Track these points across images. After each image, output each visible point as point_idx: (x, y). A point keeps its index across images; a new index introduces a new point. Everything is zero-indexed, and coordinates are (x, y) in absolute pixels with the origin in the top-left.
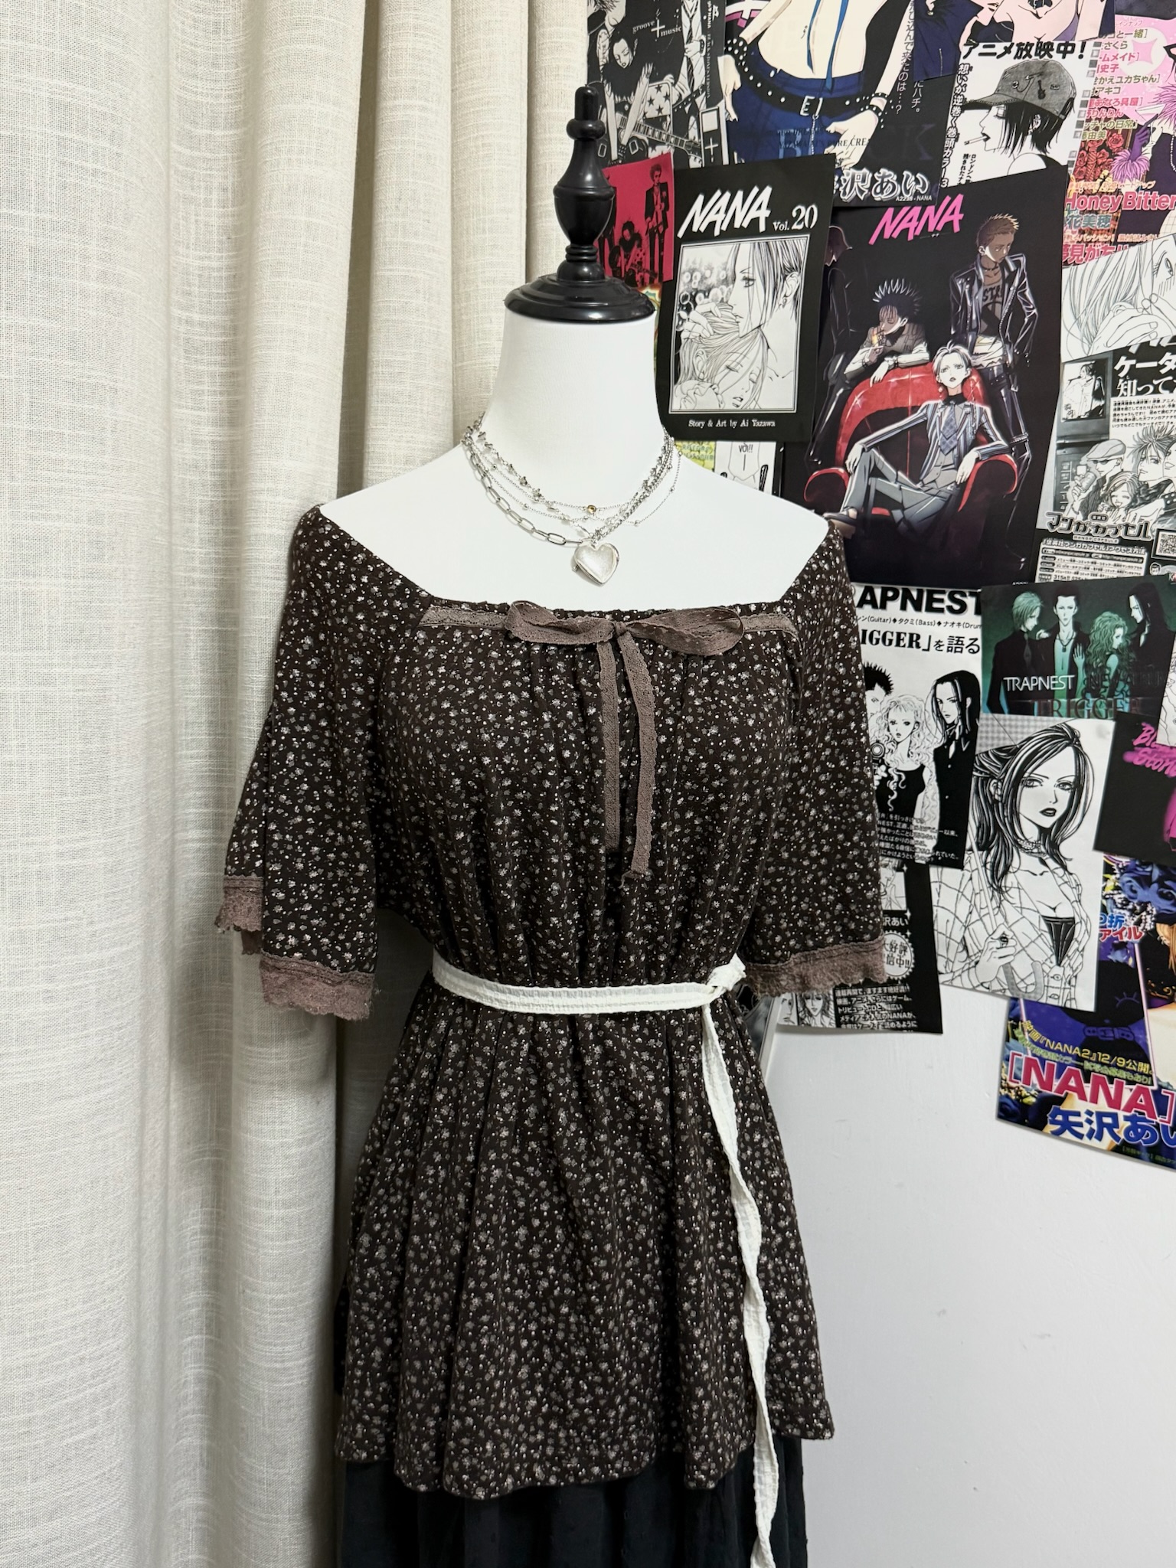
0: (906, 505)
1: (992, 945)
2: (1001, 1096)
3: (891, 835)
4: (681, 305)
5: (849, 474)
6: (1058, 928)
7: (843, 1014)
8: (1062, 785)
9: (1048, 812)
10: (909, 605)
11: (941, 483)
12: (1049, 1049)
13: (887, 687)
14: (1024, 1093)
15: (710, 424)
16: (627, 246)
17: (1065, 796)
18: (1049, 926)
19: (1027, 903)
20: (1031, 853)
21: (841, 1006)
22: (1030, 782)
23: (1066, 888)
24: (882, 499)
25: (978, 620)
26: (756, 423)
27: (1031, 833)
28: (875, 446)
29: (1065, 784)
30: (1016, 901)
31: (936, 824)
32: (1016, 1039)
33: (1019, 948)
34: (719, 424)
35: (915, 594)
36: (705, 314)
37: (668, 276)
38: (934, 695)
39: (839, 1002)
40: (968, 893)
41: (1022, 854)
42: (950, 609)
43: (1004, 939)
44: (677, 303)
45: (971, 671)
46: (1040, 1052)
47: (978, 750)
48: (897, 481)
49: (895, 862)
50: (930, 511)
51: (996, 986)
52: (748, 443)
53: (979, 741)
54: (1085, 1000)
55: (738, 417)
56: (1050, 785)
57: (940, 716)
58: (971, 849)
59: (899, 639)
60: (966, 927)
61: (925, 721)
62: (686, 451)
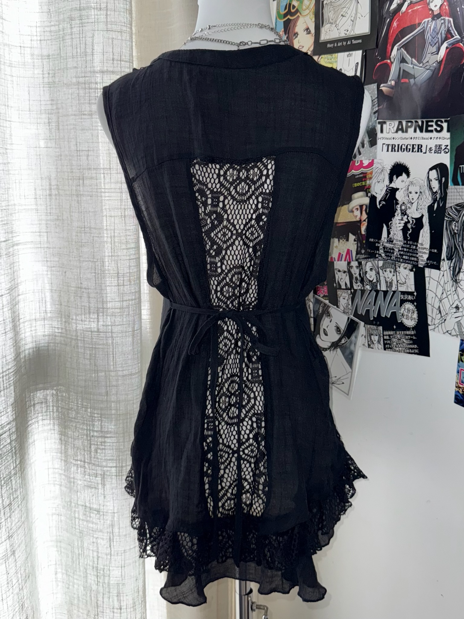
0: (416, 76)
1: (452, 311)
2: (456, 392)
3: (408, 252)
5: (392, 63)
7: (387, 344)
10: (418, 130)
11: (431, 62)
13: (408, 175)
24: (406, 74)
26: (354, 42)
28: (402, 47)
31: (428, 246)
35: (420, 123)
38: (428, 177)
40: (442, 283)
42: (436, 130)
43: (457, 308)
45: (445, 163)
47: (447, 206)
48: (412, 64)
49: (410, 266)
50: (426, 78)
51: (454, 333)
52: (351, 53)
53: (447, 201)
55: (346, 40)
57: (431, 188)
58: (444, 260)
59: (413, 148)
60: (441, 301)
61: (424, 191)
62: (326, 60)
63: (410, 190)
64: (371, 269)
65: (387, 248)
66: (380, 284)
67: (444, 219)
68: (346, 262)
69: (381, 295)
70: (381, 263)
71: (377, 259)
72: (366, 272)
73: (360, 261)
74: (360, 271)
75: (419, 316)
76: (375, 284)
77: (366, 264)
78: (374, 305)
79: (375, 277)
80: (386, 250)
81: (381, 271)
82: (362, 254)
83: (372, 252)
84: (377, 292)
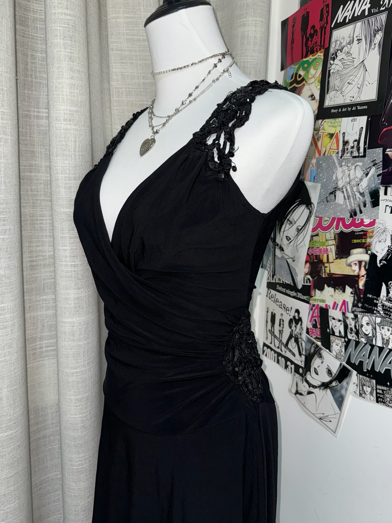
4: (331, 58)
7: (379, 397)
15: (340, 110)
16: (312, 36)
21: (379, 394)
26: (359, 108)
34: (343, 110)
36: (340, 60)
37: (326, 46)
39: (378, 391)
44: (330, 57)
52: (355, 118)
55: (351, 106)
62: (329, 124)
64: (368, 324)
65: (386, 306)
66: (376, 340)
68: (341, 312)
69: (376, 350)
70: (378, 320)
71: (375, 315)
72: (362, 326)
73: (356, 313)
74: (356, 323)
76: (370, 338)
77: (362, 318)
78: (369, 358)
79: (371, 332)
80: (385, 308)
81: (377, 327)
82: (359, 307)
83: (369, 307)
84: (373, 346)
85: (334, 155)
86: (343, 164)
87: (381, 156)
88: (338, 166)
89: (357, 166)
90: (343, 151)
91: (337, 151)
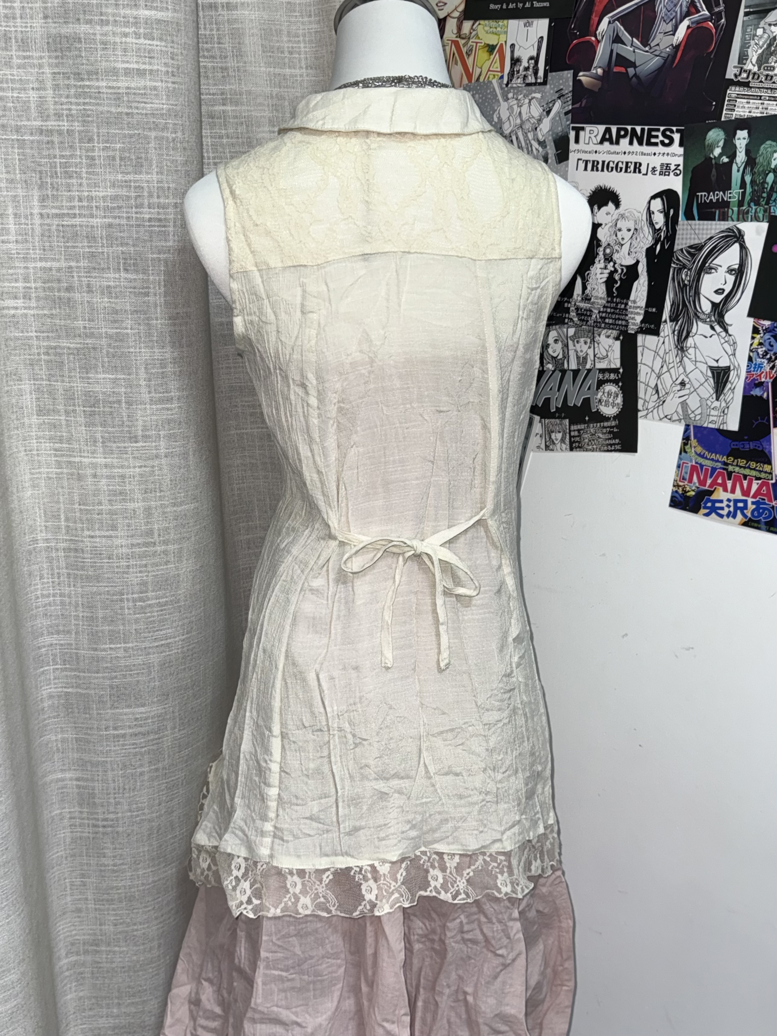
0: (637, 64)
1: (675, 389)
2: (673, 492)
3: (613, 313)
5: (598, 42)
6: (719, 374)
7: (574, 442)
8: (730, 271)
9: (719, 292)
10: (635, 141)
11: (662, 46)
12: (706, 458)
13: (617, 204)
14: (688, 489)
15: (504, 6)
17: (731, 279)
18: (713, 373)
19: (699, 358)
20: (704, 322)
22: (710, 270)
23: (726, 346)
24: (622, 61)
25: (681, 151)
26: (536, 5)
27: (706, 307)
28: (618, 19)
29: (732, 270)
30: (692, 357)
32: (686, 452)
33: (692, 389)
34: (511, 6)
35: (639, 132)
38: (649, 208)
40: (661, 353)
41: (700, 323)
42: (663, 143)
43: (683, 384)
45: (675, 189)
46: (701, 460)
47: (676, 248)
48: (632, 45)
49: (615, 333)
50: (654, 68)
51: (675, 417)
52: (530, 20)
53: (677, 242)
54: (733, 424)
56: (722, 271)
57: (651, 224)
58: (665, 321)
59: (627, 167)
60: (659, 377)
61: (642, 228)
62: (487, 28)
63: (619, 226)
64: (556, 341)
65: (581, 309)
66: (568, 361)
67: (670, 266)
69: (569, 377)
70: (571, 331)
72: (548, 346)
75: (624, 401)
76: (560, 361)
77: (548, 334)
78: (559, 390)
79: (561, 352)
80: (579, 312)
81: (570, 343)
85: (495, 82)
86: (510, 95)
87: (571, 84)
88: (501, 100)
89: (533, 98)
90: (512, 74)
91: (500, 74)
